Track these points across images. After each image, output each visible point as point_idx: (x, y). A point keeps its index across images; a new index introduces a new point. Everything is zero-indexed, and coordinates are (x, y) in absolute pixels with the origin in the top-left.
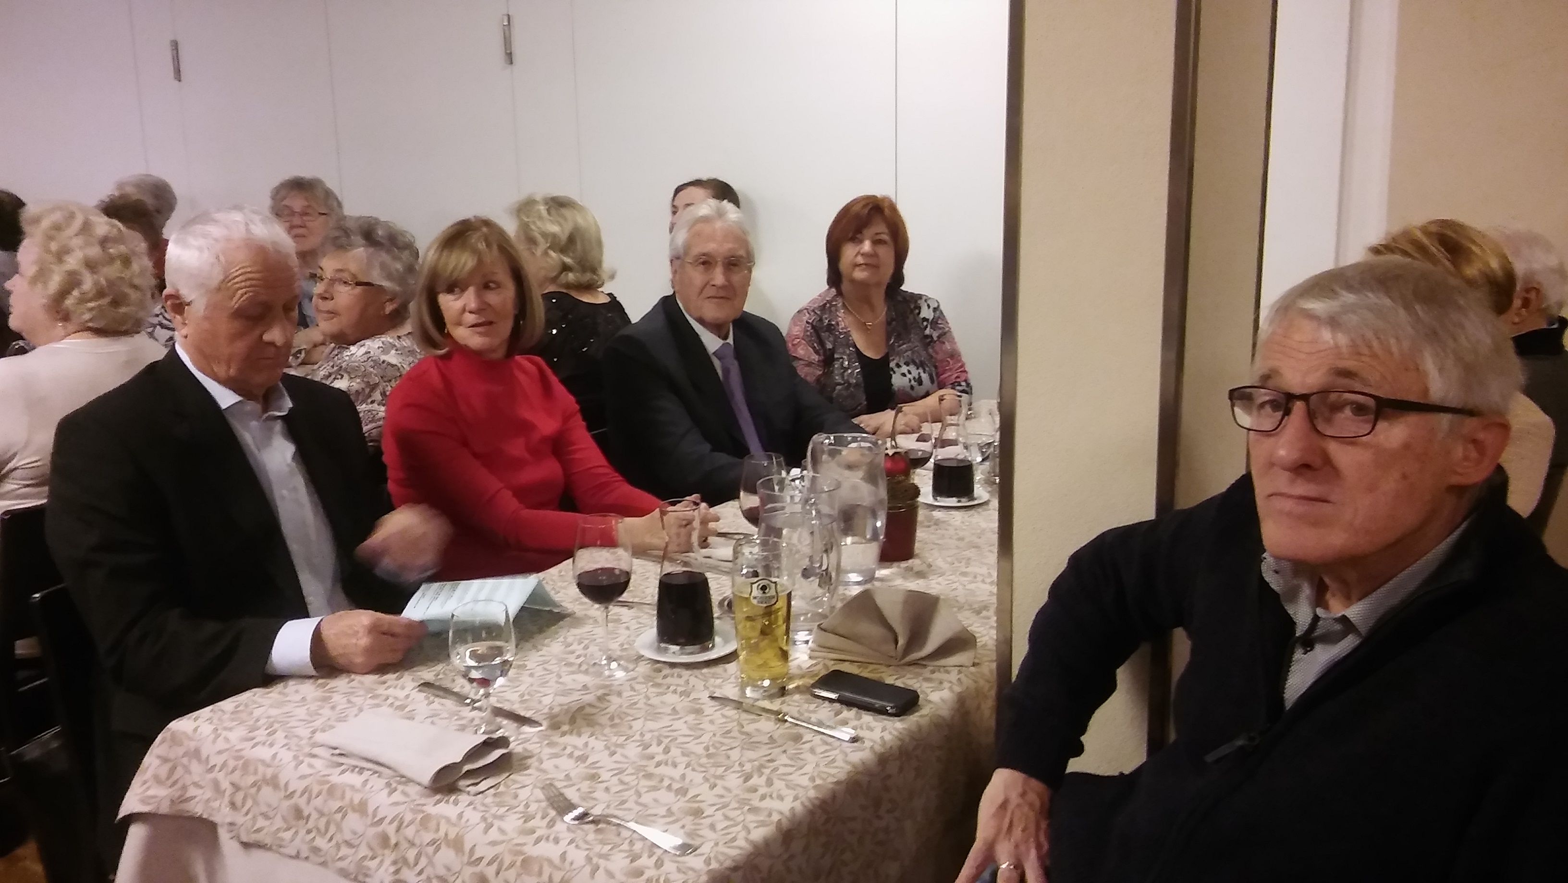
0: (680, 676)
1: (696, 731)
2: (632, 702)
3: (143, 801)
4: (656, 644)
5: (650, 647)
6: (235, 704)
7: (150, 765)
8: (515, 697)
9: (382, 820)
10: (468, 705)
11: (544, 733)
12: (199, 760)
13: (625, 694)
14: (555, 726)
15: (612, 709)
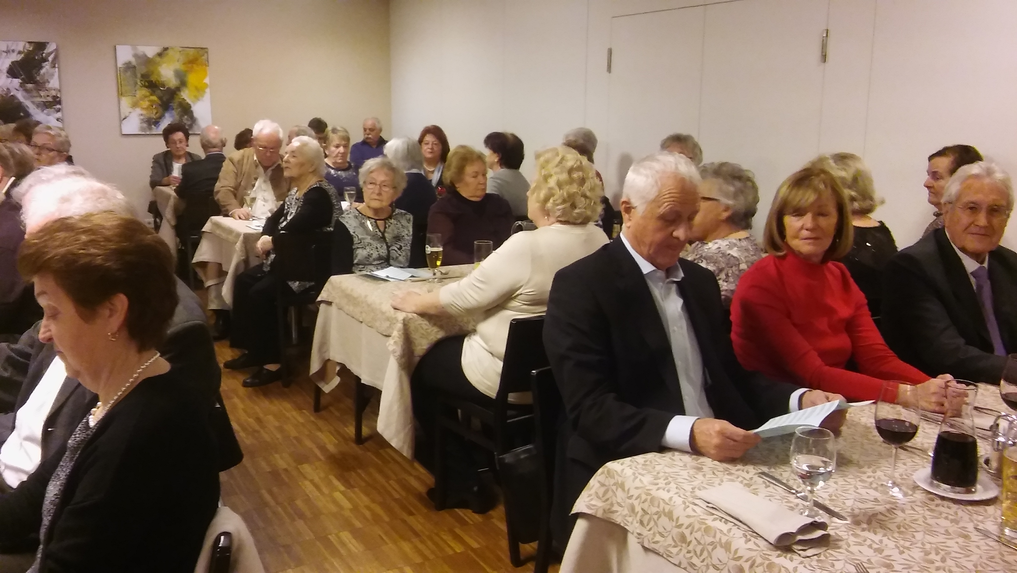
0: (949, 508)
1: (966, 551)
2: (914, 518)
3: (588, 507)
4: (929, 480)
5: (925, 481)
6: (644, 459)
7: (594, 486)
8: (825, 496)
9: (741, 557)
10: (794, 494)
11: (849, 526)
12: (623, 490)
13: (907, 512)
14: (857, 522)
15: (898, 520)
